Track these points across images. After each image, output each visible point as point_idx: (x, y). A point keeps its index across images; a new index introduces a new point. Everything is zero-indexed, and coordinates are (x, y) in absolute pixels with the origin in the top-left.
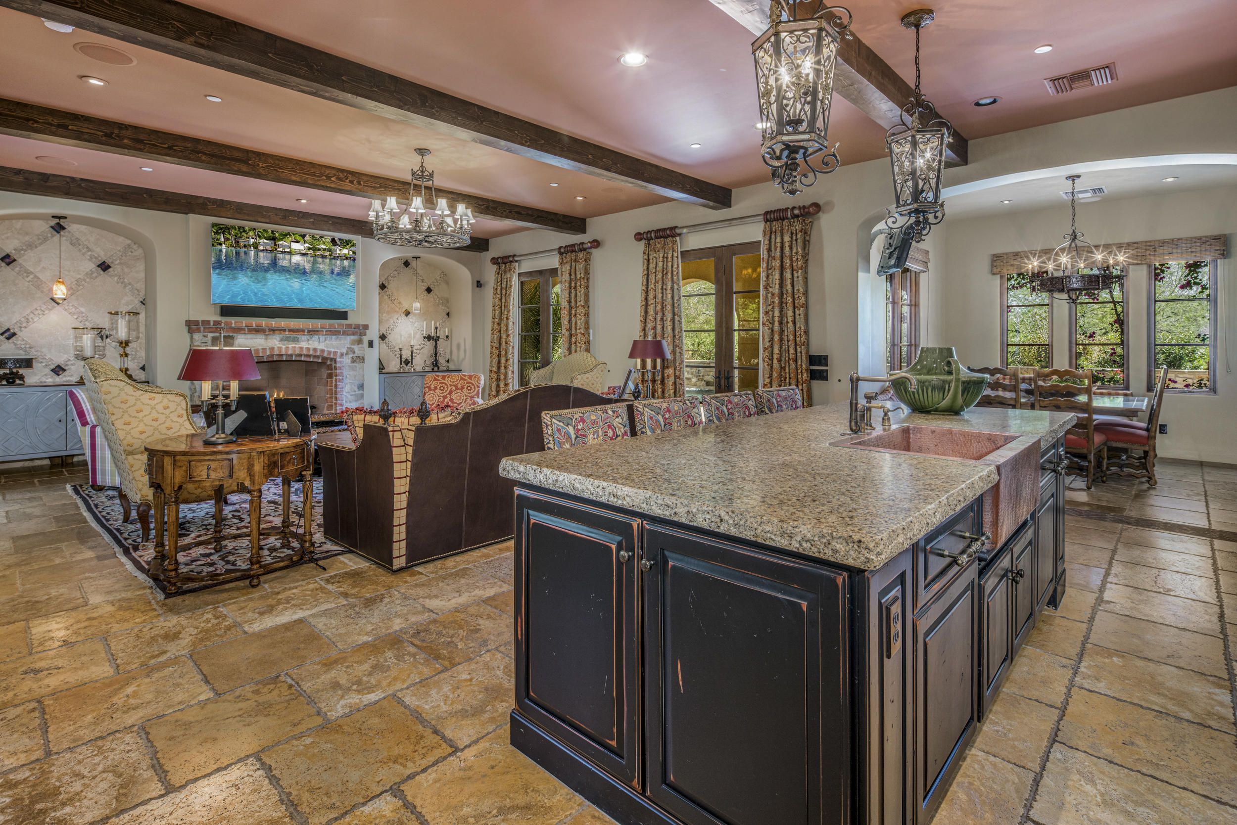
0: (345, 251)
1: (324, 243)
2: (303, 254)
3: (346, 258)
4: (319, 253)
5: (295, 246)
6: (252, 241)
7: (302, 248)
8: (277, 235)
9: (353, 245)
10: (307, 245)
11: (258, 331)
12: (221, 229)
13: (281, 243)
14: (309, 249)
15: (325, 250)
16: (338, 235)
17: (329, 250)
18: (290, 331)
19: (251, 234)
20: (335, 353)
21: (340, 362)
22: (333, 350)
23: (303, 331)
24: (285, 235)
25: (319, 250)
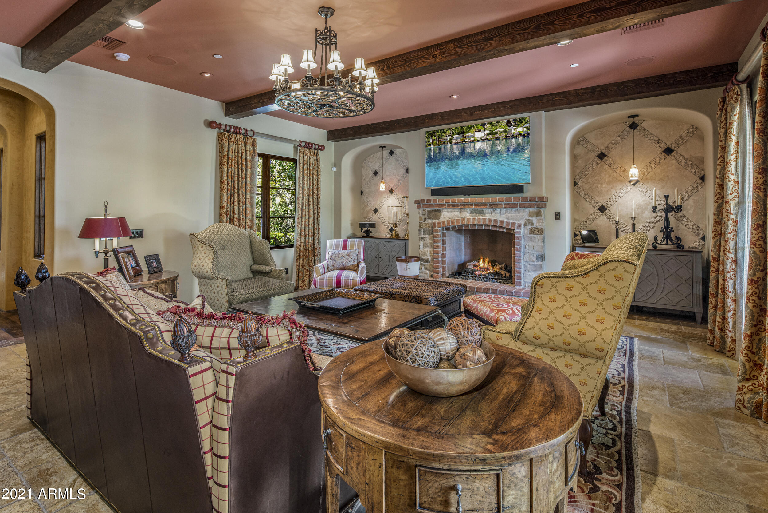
0: (520, 129)
1: (500, 127)
2: (484, 140)
3: (520, 135)
4: (497, 136)
5: (478, 135)
6: (449, 137)
7: (483, 135)
8: (465, 129)
9: (527, 122)
10: (487, 132)
11: (454, 206)
12: (430, 134)
13: (467, 134)
14: (488, 134)
15: (501, 132)
16: (511, 117)
17: (505, 132)
18: (476, 205)
19: (448, 133)
20: (513, 224)
21: (518, 233)
22: (511, 221)
23: (486, 205)
24: (470, 128)
25: (496, 133)
